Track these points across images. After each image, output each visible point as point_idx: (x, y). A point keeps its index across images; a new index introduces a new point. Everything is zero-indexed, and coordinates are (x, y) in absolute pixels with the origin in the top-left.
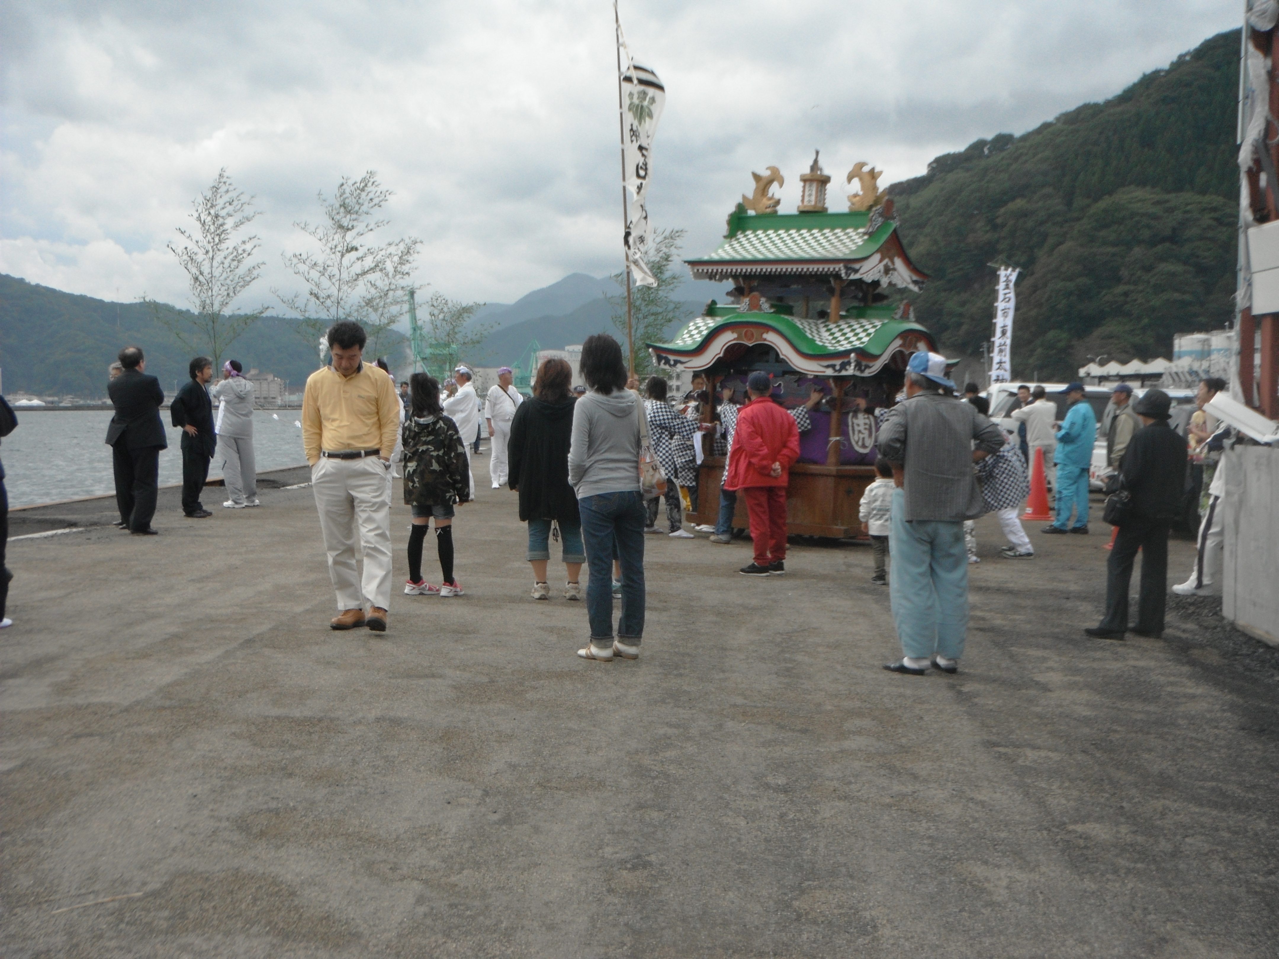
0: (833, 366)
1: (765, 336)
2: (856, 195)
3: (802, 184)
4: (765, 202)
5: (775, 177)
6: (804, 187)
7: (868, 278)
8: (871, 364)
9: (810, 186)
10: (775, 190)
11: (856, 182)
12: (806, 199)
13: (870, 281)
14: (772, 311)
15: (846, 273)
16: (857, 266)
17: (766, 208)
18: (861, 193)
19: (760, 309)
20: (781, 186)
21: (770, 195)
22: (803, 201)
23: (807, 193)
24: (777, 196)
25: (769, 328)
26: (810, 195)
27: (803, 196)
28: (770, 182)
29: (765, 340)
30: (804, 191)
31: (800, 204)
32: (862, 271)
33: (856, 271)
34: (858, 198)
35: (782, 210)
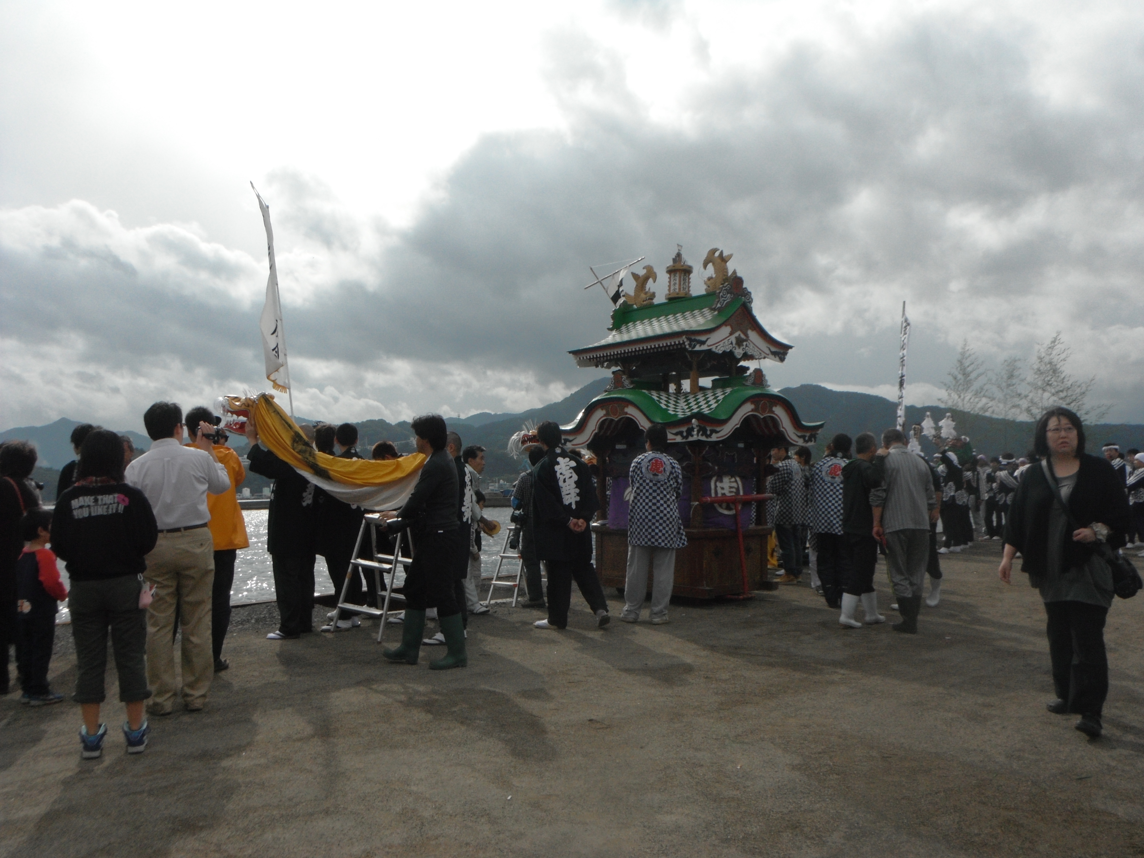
0: (680, 433)
1: (627, 410)
2: (710, 279)
3: (668, 275)
4: (643, 296)
5: (650, 274)
6: (670, 278)
7: (719, 350)
8: (718, 429)
9: (675, 276)
10: (650, 285)
11: (710, 266)
12: (672, 288)
13: (721, 352)
14: (632, 386)
15: (690, 345)
16: (703, 338)
17: (644, 301)
18: (714, 276)
19: (623, 387)
20: (655, 282)
21: (647, 290)
22: (669, 290)
23: (672, 283)
24: (652, 291)
25: (628, 402)
26: (675, 284)
27: (669, 286)
28: (646, 279)
29: (627, 413)
30: (670, 282)
31: (668, 292)
32: (709, 343)
33: (703, 343)
34: (712, 281)
35: (656, 301)
